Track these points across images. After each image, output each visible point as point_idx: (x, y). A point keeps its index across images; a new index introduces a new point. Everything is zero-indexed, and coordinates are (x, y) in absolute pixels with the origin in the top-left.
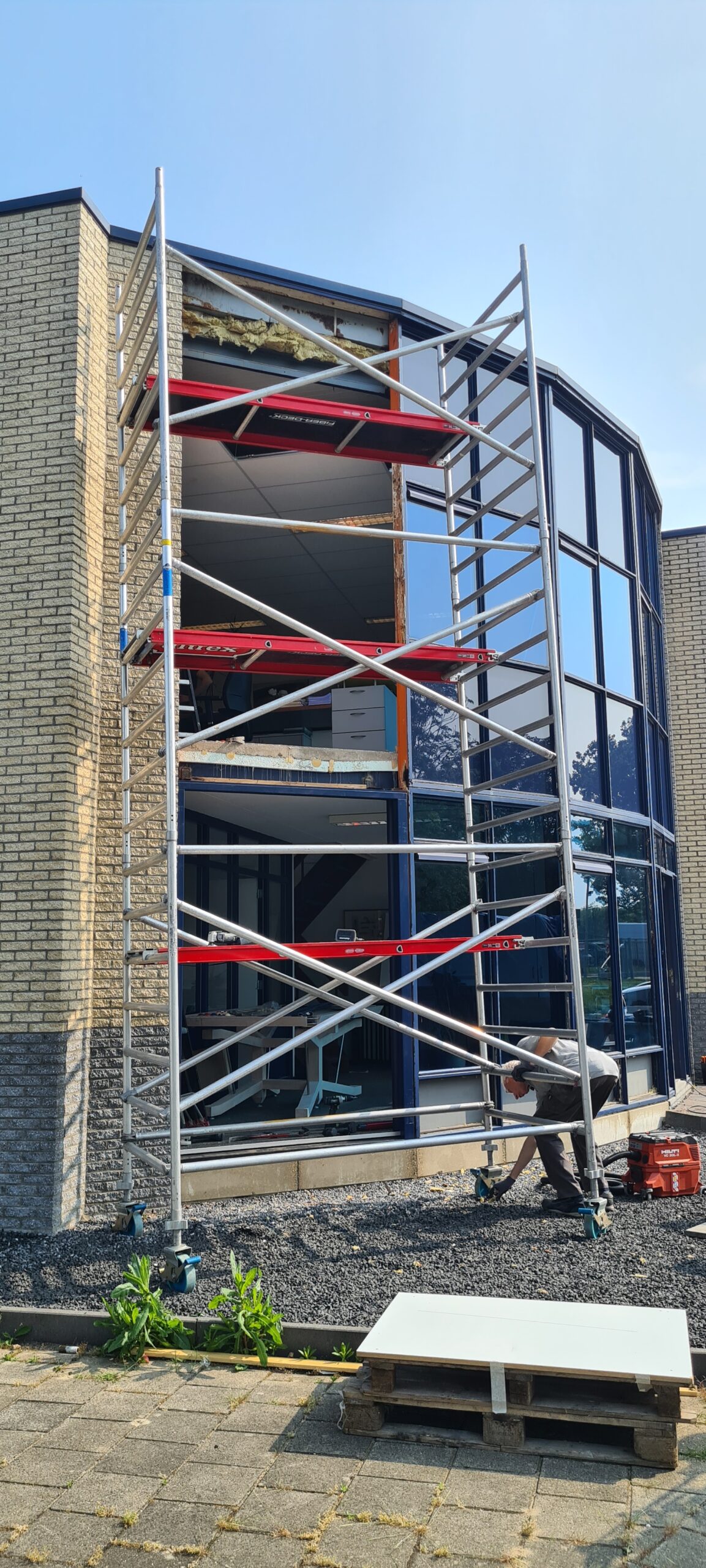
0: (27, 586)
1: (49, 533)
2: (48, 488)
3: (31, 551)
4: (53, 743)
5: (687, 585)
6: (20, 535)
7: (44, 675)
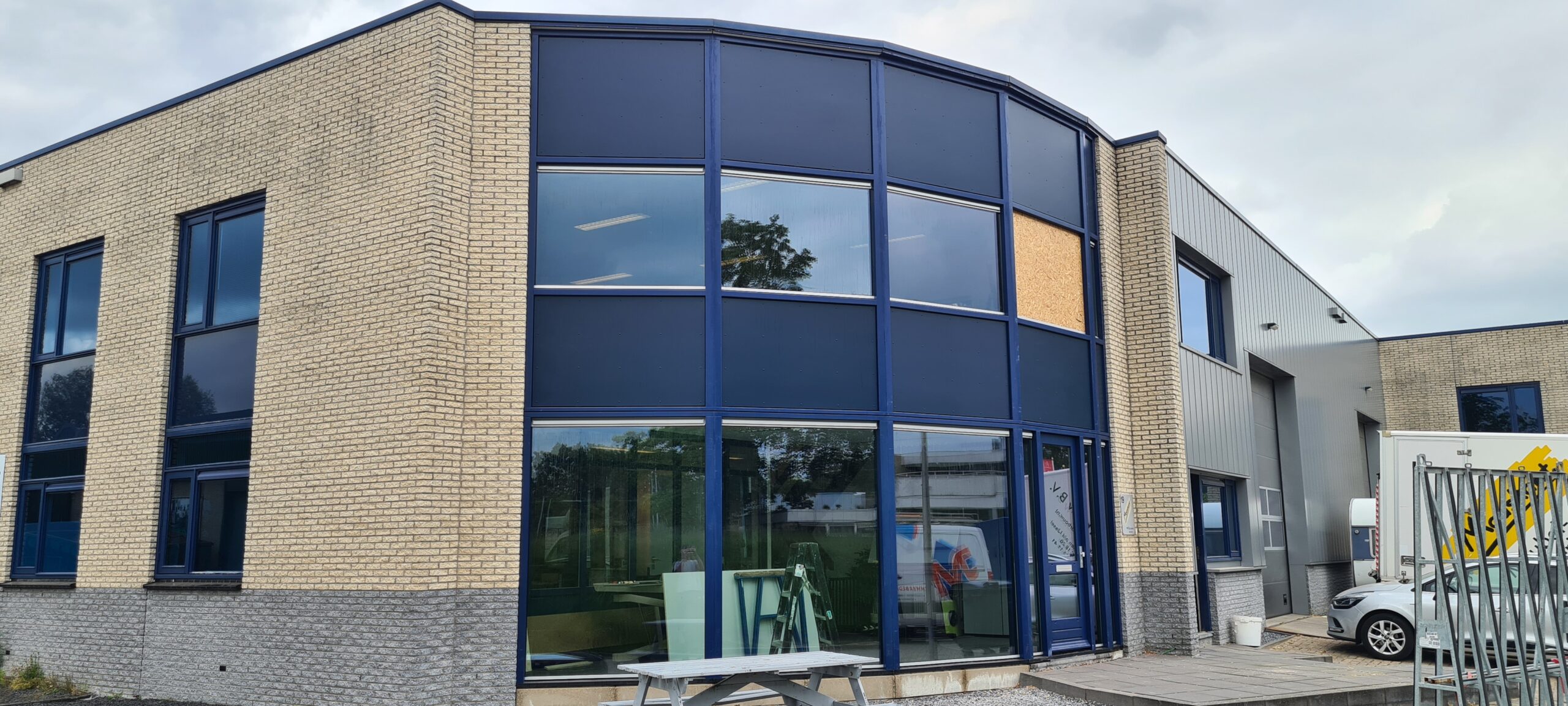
0: (408, 282)
1: (420, 244)
2: (419, 212)
3: (410, 257)
4: (419, 391)
5: (1141, 189)
6: (405, 247)
7: (416, 344)
